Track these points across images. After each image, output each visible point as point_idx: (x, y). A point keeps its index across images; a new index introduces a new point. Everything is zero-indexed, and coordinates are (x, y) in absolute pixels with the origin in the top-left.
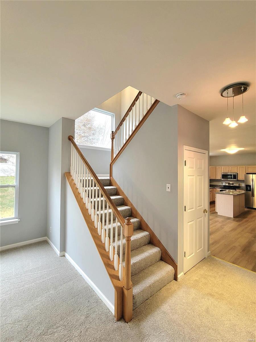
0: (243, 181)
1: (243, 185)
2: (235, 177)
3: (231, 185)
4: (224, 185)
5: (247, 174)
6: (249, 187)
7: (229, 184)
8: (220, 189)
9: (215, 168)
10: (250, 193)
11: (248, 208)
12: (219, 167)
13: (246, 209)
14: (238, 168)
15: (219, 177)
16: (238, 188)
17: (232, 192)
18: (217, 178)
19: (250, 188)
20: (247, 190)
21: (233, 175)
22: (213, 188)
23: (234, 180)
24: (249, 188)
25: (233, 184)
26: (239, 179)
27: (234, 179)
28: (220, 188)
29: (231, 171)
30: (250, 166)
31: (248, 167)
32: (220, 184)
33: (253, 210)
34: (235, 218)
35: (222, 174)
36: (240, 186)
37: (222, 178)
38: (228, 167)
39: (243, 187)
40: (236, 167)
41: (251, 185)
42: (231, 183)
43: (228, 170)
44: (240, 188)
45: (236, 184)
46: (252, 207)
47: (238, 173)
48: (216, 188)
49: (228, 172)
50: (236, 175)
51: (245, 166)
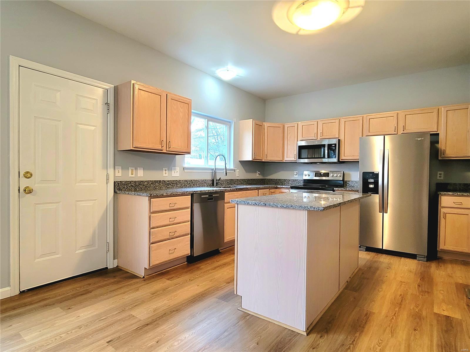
0: (355, 163)
1: (355, 176)
2: (333, 150)
3: (324, 178)
4: (305, 178)
6: (372, 181)
7: (317, 174)
9: (282, 128)
10: (376, 198)
11: (369, 249)
12: (292, 124)
13: (365, 256)
14: (342, 125)
15: (291, 155)
16: (342, 184)
17: (326, 199)
18: (286, 159)
19: (376, 183)
20: (366, 190)
21: (328, 145)
22: (270, 188)
24: (371, 183)
25: (327, 175)
26: (342, 158)
27: (329, 157)
28: (292, 188)
29: (322, 133)
30: (373, 115)
31: (370, 117)
32: (296, 175)
33: (384, 259)
34: (315, 335)
35: (299, 146)
36: (345, 180)
37: (299, 159)
38: (314, 122)
39: (356, 185)
40: (337, 120)
41: (378, 174)
42: (323, 172)
43: (316, 132)
44: (346, 185)
45: (335, 175)
46: (381, 248)
47: (342, 140)
48: (281, 186)
49: (315, 138)
50: (335, 144)
51: (363, 115)
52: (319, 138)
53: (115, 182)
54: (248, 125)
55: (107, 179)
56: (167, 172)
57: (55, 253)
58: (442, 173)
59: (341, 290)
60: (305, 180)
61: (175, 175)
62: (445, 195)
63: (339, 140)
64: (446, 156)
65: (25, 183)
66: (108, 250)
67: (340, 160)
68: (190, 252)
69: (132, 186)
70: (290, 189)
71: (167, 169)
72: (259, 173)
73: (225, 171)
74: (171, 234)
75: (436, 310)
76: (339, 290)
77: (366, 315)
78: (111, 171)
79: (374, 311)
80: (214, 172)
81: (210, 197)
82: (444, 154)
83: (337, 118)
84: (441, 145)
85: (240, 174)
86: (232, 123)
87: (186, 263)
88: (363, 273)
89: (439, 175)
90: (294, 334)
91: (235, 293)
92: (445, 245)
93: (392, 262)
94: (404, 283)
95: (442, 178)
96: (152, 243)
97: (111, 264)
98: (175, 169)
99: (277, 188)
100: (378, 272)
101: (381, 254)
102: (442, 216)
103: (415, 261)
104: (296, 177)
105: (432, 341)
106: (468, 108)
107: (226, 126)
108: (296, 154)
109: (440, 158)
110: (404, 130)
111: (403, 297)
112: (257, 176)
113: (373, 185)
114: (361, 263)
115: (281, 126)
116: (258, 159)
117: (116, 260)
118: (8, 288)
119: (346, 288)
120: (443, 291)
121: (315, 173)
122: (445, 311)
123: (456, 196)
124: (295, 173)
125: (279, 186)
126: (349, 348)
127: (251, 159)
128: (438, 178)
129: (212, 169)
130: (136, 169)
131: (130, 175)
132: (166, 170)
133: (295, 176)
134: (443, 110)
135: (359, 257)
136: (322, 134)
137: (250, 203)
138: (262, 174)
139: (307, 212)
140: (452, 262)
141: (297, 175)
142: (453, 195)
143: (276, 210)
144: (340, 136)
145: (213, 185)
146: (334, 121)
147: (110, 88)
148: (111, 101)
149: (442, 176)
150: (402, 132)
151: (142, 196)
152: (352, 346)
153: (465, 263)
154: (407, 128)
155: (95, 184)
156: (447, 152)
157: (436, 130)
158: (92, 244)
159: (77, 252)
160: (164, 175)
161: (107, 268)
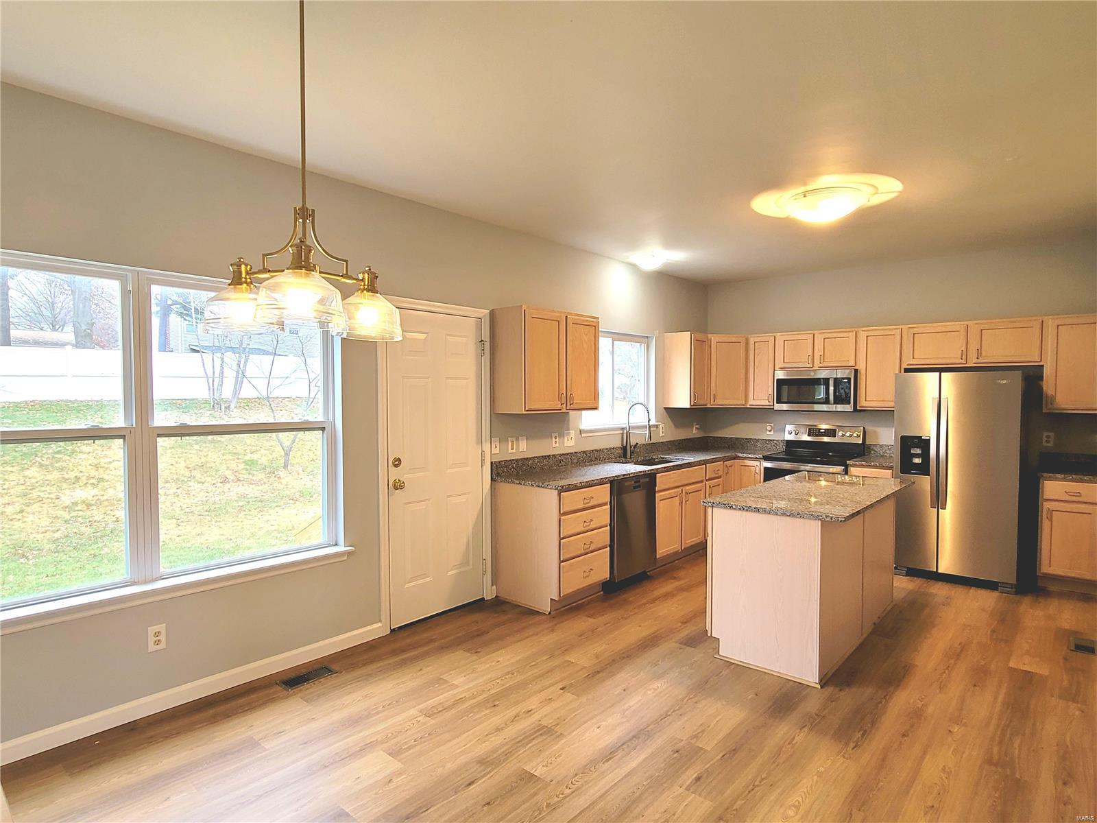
0: (885, 415)
1: (886, 437)
2: (845, 391)
3: (826, 439)
4: (788, 437)
5: (907, 370)
6: (918, 451)
7: (813, 431)
8: (768, 464)
9: (743, 344)
10: (925, 483)
11: (913, 573)
12: (764, 337)
13: (903, 585)
14: (862, 343)
15: (762, 394)
16: (860, 452)
18: (752, 402)
19: (926, 453)
20: (907, 466)
21: (835, 379)
22: (724, 459)
23: (840, 407)
24: (917, 456)
25: (832, 433)
26: (862, 403)
27: (836, 402)
28: (766, 458)
29: (823, 356)
30: (928, 327)
31: (915, 331)
32: (770, 431)
33: (940, 591)
34: (832, 688)
35: (777, 380)
36: (867, 443)
37: (777, 403)
38: (808, 335)
39: (888, 452)
40: (851, 333)
41: (929, 440)
42: (824, 427)
43: (811, 354)
44: (870, 453)
45: (848, 434)
46: (935, 570)
47: (862, 371)
48: (745, 455)
49: (808, 365)
50: (849, 379)
51: (902, 326)
52: (817, 364)
53: (492, 463)
54: (682, 343)
55: (483, 461)
56: (557, 440)
57: (424, 575)
58: (1051, 434)
59: (865, 636)
60: (788, 442)
61: (568, 444)
62: (1050, 479)
63: (856, 371)
64: (1055, 406)
65: (395, 474)
66: (486, 572)
67: (858, 408)
68: (609, 576)
69: (513, 467)
70: (762, 461)
71: (557, 434)
72: (697, 426)
73: (647, 432)
74: (586, 547)
75: (1012, 664)
76: (862, 635)
77: (905, 667)
78: (487, 447)
79: (916, 663)
80: (626, 433)
81: (637, 484)
82: (1051, 404)
83: (853, 329)
84: (1048, 386)
85: (666, 433)
86: (652, 339)
87: (602, 593)
88: (900, 612)
89: (1045, 439)
90: (801, 687)
91: (709, 635)
92: (1050, 567)
93: (953, 594)
94: (969, 628)
95: (1051, 444)
96: (563, 562)
97: (489, 594)
98: (569, 434)
99: (736, 458)
100: (927, 611)
101: (935, 582)
102: (1044, 517)
103: (995, 594)
104: (770, 435)
105: (996, 698)
106: (1095, 323)
107: (641, 345)
108: (771, 393)
109: (1044, 411)
110: (979, 357)
111: (964, 647)
112: (694, 432)
113: (921, 459)
114: (898, 595)
115: (743, 341)
116: (701, 403)
117: (494, 587)
118: (379, 625)
119: (873, 633)
120: (1032, 639)
121: (809, 429)
122: (1027, 665)
123: (1069, 481)
124: (769, 428)
125: (740, 455)
126: (881, 702)
127: (687, 405)
128: (1045, 444)
129: (623, 429)
130: (517, 439)
131: (510, 451)
132: (556, 438)
133: (768, 433)
134: (1051, 324)
135: (894, 585)
136: (822, 358)
137: (734, 507)
138: (703, 427)
139: (820, 522)
140: (1061, 595)
141: (772, 431)
142: (1064, 480)
143: (774, 518)
144: (858, 362)
145: (625, 456)
146: (845, 335)
147: (485, 316)
148: (486, 336)
149: (1052, 440)
150: (975, 360)
151: (546, 488)
152: (884, 701)
153: (1086, 598)
154: (984, 354)
155: (469, 468)
156: (1058, 399)
157: (1037, 358)
158: (465, 563)
159: (450, 573)
160: (554, 445)
161: (483, 599)
